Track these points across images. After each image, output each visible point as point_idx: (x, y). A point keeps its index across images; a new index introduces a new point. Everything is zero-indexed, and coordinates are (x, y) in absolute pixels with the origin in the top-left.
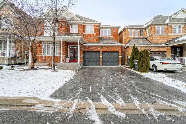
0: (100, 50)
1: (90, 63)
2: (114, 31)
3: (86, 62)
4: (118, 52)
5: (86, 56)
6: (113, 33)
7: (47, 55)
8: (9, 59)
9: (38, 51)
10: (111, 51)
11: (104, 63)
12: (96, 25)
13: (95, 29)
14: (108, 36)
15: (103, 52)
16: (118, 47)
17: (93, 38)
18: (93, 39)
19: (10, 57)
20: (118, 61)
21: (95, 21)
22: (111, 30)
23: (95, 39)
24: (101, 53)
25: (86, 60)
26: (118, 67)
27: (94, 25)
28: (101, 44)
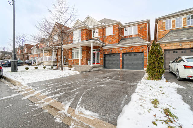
0: (120, 51)
1: (110, 66)
2: (141, 27)
3: (107, 65)
4: (143, 52)
5: (107, 59)
6: (140, 29)
7: (74, 59)
8: (53, 62)
9: (69, 56)
10: (132, 52)
11: (125, 66)
12: (115, 25)
13: (114, 30)
14: (133, 34)
15: (123, 54)
16: (142, 47)
17: (113, 39)
18: (113, 41)
19: (54, 61)
20: (143, 64)
21: (116, 21)
22: (137, 26)
23: (114, 41)
24: (121, 55)
25: (107, 62)
26: (142, 71)
27: (114, 26)
28: (121, 45)
